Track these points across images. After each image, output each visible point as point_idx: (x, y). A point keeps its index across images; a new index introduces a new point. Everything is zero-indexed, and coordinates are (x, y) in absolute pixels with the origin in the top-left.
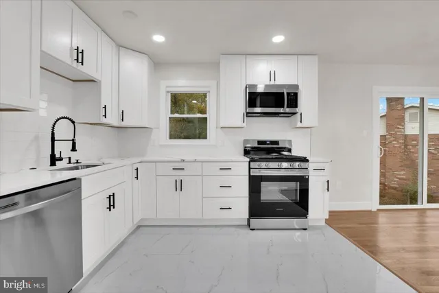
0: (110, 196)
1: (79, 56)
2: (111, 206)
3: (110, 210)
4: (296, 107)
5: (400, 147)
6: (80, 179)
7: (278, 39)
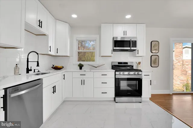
0: (54, 87)
1: (40, 24)
2: (54, 91)
3: (54, 93)
4: (136, 47)
5: (181, 65)
6: (42, 79)
7: (128, 17)
